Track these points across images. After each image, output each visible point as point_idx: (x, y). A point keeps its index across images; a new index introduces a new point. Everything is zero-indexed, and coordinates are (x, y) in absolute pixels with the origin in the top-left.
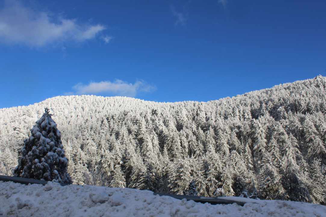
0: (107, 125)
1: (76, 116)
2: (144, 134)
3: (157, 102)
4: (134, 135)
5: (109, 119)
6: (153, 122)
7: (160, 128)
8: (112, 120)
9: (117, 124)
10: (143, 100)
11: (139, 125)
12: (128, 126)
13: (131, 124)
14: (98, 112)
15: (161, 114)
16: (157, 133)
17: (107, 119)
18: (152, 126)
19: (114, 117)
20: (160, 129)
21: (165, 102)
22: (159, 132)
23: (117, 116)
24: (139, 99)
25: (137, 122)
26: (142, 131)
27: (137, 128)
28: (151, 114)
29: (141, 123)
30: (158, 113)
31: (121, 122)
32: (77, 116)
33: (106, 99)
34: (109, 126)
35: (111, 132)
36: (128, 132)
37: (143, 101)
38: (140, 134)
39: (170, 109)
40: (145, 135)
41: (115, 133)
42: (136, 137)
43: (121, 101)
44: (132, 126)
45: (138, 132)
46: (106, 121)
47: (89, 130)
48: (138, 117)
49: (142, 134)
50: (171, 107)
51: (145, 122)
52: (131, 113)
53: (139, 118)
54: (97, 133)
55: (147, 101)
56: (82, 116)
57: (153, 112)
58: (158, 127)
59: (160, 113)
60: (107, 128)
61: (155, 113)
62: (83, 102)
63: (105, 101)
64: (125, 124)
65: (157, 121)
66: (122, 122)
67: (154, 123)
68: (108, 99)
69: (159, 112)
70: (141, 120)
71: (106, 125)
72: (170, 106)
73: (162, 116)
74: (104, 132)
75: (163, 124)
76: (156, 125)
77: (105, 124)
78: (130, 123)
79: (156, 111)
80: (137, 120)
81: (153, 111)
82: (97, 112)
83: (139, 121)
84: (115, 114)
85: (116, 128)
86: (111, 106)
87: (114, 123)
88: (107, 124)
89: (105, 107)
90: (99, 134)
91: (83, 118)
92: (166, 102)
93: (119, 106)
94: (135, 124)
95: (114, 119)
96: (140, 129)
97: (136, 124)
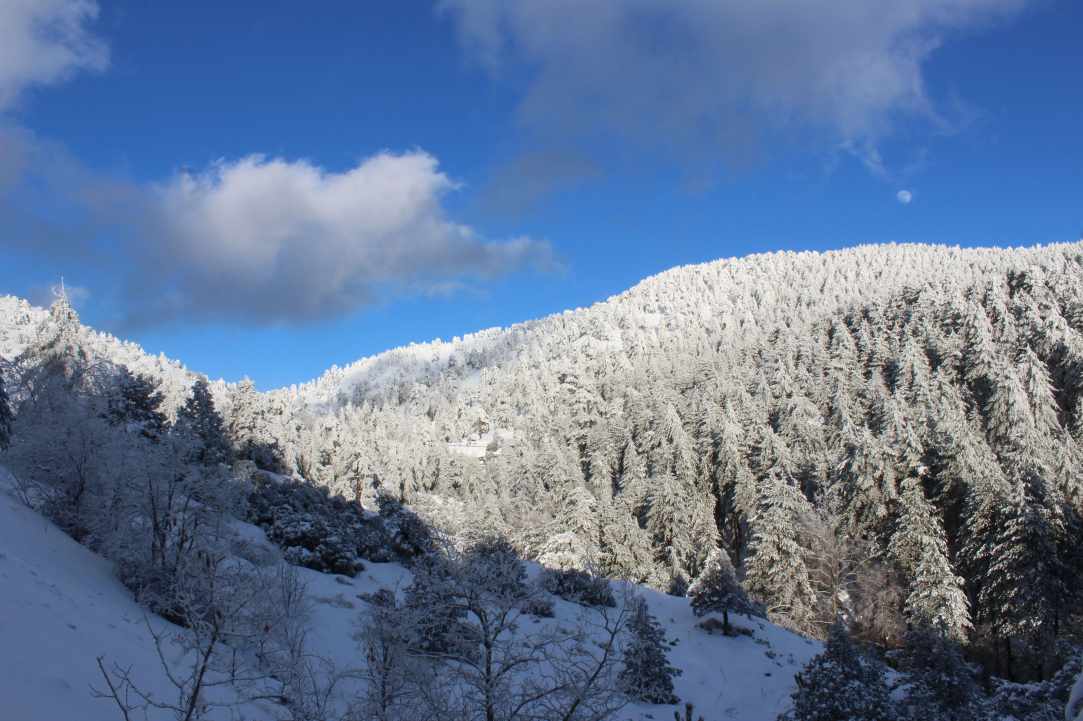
0: (851, 343)
1: (739, 324)
2: (989, 362)
3: (1010, 248)
4: (951, 370)
5: (855, 320)
6: (1018, 319)
7: (1054, 336)
8: (865, 322)
9: (886, 336)
10: (958, 247)
11: (968, 334)
12: (926, 341)
13: (937, 330)
14: (808, 305)
15: (1047, 284)
16: (1041, 357)
17: (848, 322)
18: (1013, 331)
19: (871, 315)
20: (1053, 341)
21: (1039, 246)
22: (1048, 351)
23: (881, 311)
24: (943, 246)
25: (959, 321)
26: (980, 352)
27: (962, 343)
28: (1007, 289)
29: (973, 326)
30: (1033, 282)
31: (897, 329)
32: (742, 322)
33: (829, 259)
34: (857, 344)
35: (867, 366)
36: (926, 359)
37: (956, 249)
38: (973, 365)
39: (1065, 266)
40: (993, 365)
41: (881, 369)
42: (959, 376)
43: (879, 259)
44: (941, 337)
45: (964, 359)
46: (843, 331)
47: (791, 363)
48: (960, 304)
49: (983, 362)
50: (1068, 259)
51: (989, 320)
52: (931, 293)
53: (962, 308)
54: (820, 371)
55: (970, 249)
56: (757, 323)
57: (1014, 283)
58: (1042, 335)
59: (1041, 284)
60: (848, 352)
61: (1020, 285)
62: (754, 277)
63: (824, 264)
64: (915, 333)
65: (1034, 314)
66: (902, 326)
67: (1022, 322)
68: (833, 257)
69: (1037, 278)
70: (972, 313)
71: (846, 343)
72: (1064, 254)
73: (1051, 293)
74: (843, 366)
75: (1064, 320)
76: (1034, 329)
77: (843, 341)
78: (930, 329)
79: (1023, 275)
80: (958, 316)
81: (1011, 276)
82: (803, 304)
83: (965, 317)
84: (874, 304)
85: (882, 349)
86: (846, 278)
87: (872, 333)
88: (851, 339)
89: (827, 286)
90: (826, 374)
91: (759, 329)
92: (1045, 244)
93: (876, 277)
94: (953, 332)
95: (870, 320)
96: (972, 344)
97: (956, 331)
